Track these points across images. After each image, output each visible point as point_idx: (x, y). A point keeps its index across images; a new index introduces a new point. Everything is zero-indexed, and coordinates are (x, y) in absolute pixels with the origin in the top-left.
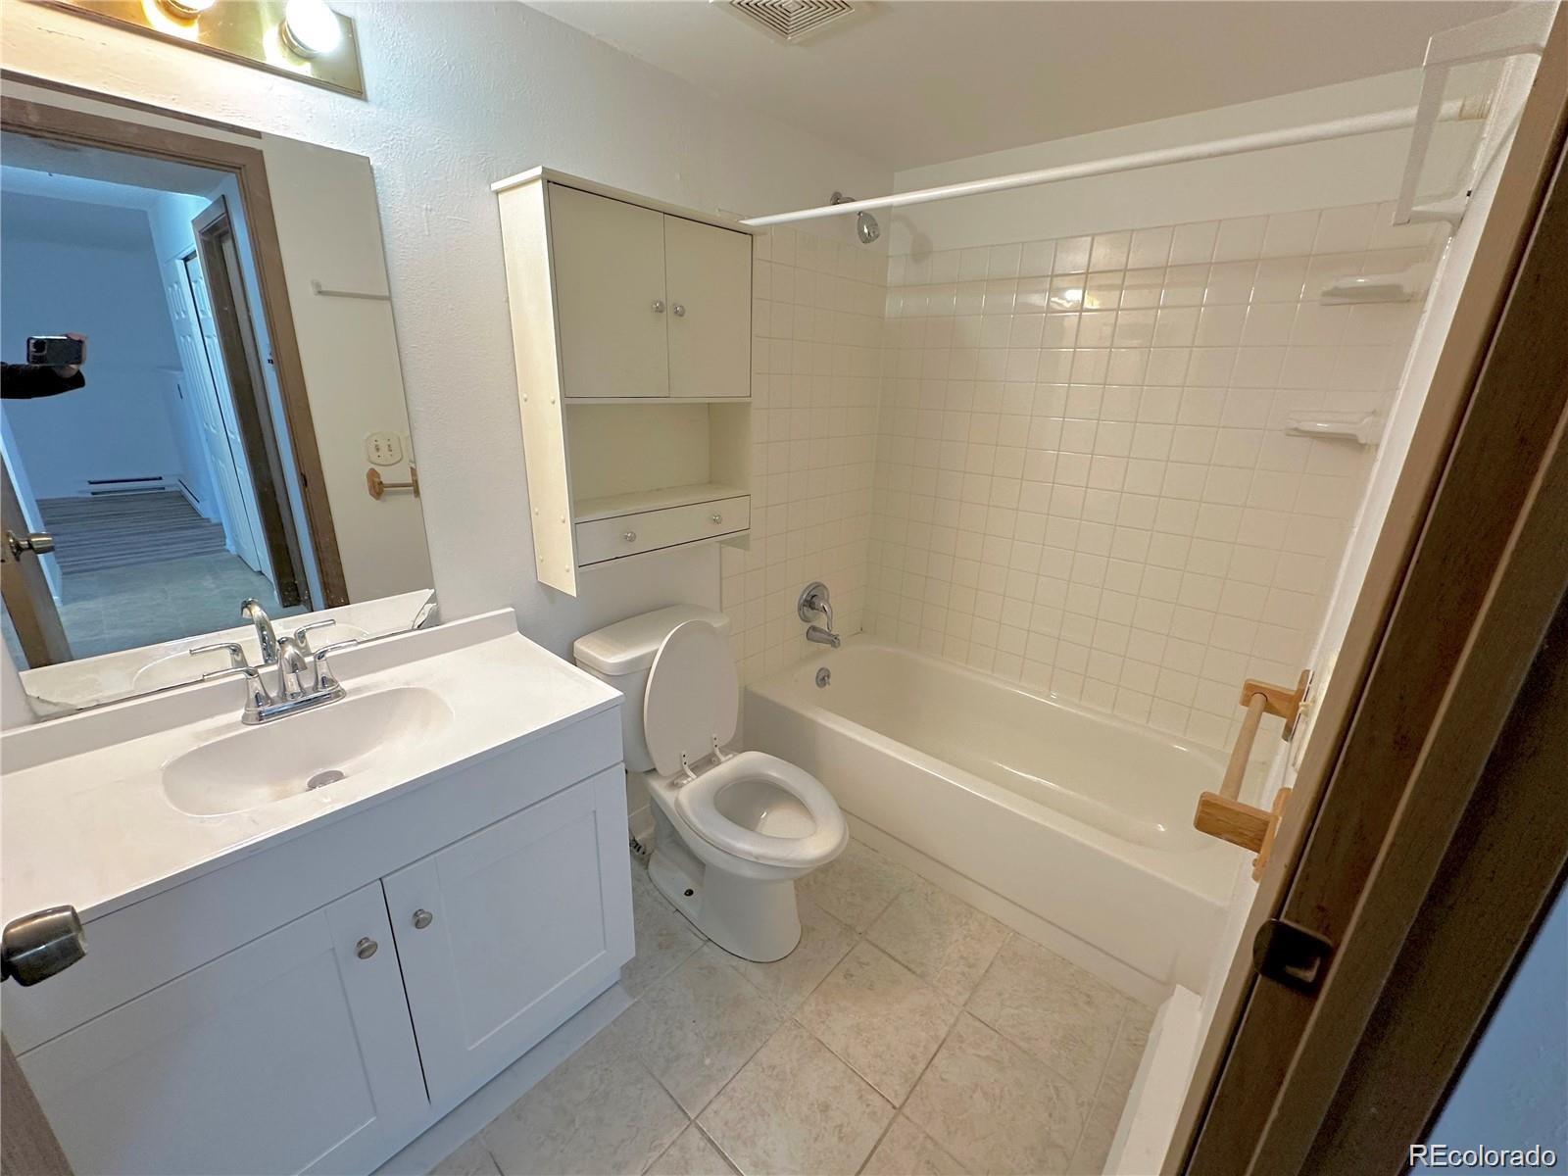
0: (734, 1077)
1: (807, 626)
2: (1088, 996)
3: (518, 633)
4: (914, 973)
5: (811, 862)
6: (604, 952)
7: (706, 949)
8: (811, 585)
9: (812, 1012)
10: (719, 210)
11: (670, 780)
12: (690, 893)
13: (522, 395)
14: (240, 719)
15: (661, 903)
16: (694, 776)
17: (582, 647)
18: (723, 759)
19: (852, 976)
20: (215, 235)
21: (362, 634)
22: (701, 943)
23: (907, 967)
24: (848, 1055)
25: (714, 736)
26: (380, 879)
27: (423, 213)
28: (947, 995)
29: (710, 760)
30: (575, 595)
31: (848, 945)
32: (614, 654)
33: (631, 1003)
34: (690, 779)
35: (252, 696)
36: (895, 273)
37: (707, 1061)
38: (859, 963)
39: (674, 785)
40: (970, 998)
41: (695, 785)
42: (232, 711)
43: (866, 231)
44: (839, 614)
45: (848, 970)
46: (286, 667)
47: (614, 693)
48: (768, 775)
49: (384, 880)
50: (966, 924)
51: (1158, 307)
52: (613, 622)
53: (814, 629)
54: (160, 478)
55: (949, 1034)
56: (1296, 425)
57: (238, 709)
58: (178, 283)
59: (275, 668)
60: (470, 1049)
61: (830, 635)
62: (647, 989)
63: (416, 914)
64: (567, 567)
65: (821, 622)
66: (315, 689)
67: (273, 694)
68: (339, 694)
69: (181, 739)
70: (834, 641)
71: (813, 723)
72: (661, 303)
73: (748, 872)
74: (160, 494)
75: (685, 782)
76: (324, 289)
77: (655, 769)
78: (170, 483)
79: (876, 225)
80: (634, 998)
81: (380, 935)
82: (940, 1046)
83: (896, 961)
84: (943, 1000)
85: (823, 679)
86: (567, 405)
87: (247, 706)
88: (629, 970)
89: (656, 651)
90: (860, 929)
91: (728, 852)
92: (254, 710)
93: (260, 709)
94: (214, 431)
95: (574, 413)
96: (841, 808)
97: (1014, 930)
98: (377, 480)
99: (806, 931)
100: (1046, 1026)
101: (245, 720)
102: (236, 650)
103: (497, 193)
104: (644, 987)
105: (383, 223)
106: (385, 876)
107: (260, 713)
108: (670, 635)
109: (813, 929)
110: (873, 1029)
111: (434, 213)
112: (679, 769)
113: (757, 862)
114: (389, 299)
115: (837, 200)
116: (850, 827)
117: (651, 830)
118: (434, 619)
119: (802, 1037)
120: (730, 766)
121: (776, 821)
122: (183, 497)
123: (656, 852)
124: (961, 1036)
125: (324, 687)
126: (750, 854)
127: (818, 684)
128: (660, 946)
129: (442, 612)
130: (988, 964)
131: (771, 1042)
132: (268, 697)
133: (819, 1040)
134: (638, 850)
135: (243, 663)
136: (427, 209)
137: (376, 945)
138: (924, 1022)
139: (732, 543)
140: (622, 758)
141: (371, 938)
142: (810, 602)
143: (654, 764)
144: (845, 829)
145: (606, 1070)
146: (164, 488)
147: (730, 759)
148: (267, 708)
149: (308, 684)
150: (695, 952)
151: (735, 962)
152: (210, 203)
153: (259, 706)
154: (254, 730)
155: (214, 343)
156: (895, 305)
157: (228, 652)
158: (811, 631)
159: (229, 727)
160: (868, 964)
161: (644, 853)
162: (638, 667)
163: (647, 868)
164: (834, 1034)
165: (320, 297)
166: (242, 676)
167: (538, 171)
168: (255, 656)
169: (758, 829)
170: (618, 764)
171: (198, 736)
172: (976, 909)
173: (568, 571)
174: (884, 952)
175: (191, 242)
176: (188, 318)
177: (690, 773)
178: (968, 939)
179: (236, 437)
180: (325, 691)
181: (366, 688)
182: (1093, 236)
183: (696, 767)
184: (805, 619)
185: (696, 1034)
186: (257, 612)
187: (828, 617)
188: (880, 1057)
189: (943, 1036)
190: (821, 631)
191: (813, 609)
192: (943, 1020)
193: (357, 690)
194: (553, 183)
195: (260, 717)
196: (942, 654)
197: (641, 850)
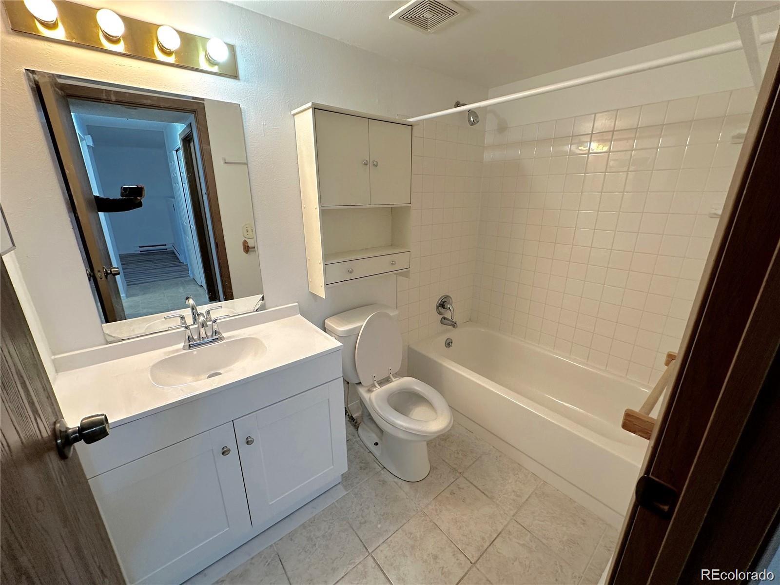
0: (392, 535)
1: (441, 317)
2: (584, 520)
3: (300, 315)
4: (487, 496)
5: (434, 433)
6: (332, 467)
7: (382, 472)
8: (443, 296)
9: (433, 509)
10: (398, 115)
11: (368, 388)
12: (376, 444)
13: (303, 206)
14: (182, 347)
15: (362, 448)
16: (379, 387)
17: (328, 322)
18: (394, 380)
19: (454, 494)
20: (187, 140)
21: (233, 312)
22: (380, 469)
23: (483, 493)
24: (449, 533)
25: (390, 368)
26: (233, 421)
27: (262, 126)
28: (504, 510)
29: (388, 380)
30: (324, 298)
31: (453, 478)
32: (342, 326)
33: (346, 493)
34: (377, 388)
35: (187, 337)
36: (489, 139)
37: (379, 526)
38: (459, 488)
39: (370, 391)
40: (516, 513)
41: (379, 390)
42: (179, 344)
43: (472, 119)
44: (456, 311)
45: (452, 491)
46: (200, 326)
47: (338, 344)
48: (414, 389)
49: (234, 421)
50: (517, 474)
51: (632, 150)
52: (344, 311)
53: (445, 318)
54: (165, 245)
55: (502, 530)
56: (715, 212)
57: (181, 343)
58: (173, 161)
59: (196, 326)
60: (271, 503)
61: (453, 322)
62: (353, 488)
63: (247, 438)
64: (321, 285)
65: (448, 315)
66: (212, 336)
67: (195, 337)
68: (222, 339)
69: (158, 355)
70: (454, 325)
71: (441, 365)
72: (366, 161)
73: (401, 435)
74: (165, 252)
75: (374, 389)
76: (227, 161)
77: (360, 383)
78: (169, 247)
79: (477, 116)
80: (347, 491)
81: (232, 446)
82: (498, 536)
83: (478, 489)
84: (502, 512)
85: (449, 344)
86: (322, 210)
87: (185, 342)
88: (345, 477)
89: (362, 325)
90: (460, 471)
91: (393, 425)
92: (188, 344)
93: (190, 343)
94: (185, 224)
95: (324, 213)
96: (449, 406)
97: (543, 481)
98: (247, 245)
99: (432, 469)
100: (557, 533)
101: (184, 348)
102: (182, 318)
103: (294, 115)
104: (352, 486)
105: (245, 132)
106: (235, 420)
107: (190, 345)
108: (369, 317)
109: (436, 469)
110: (463, 521)
111: (266, 126)
112: (372, 383)
113: (406, 431)
114: (246, 164)
115: (458, 105)
116: (454, 417)
117: (360, 413)
118: (263, 308)
119: (426, 520)
120: (397, 383)
121: (419, 412)
122: (174, 253)
123: (362, 423)
124: (510, 532)
125: (216, 335)
126: (402, 426)
127: (446, 346)
128: (361, 468)
129: (266, 304)
130: (528, 496)
131: (411, 521)
132: (193, 338)
133: (435, 524)
134: (353, 421)
135: (185, 323)
136: (263, 125)
137: (229, 450)
138: (490, 522)
139: (401, 274)
140: (342, 375)
141: (228, 447)
142: (442, 305)
143: (360, 380)
144: (451, 417)
145: (332, 523)
146: (166, 249)
147: (397, 380)
148: (192, 343)
149: (209, 334)
150: (377, 473)
151: (396, 480)
152: (186, 126)
153: (189, 342)
154: (187, 353)
155: (186, 186)
156: (489, 156)
157: (179, 318)
158: (443, 320)
159: (177, 351)
160: (463, 489)
161: (356, 423)
162: (353, 333)
163: (357, 430)
164: (443, 521)
165: (226, 165)
166: (183, 329)
167: (310, 104)
168: (189, 321)
169: (410, 416)
170: (340, 377)
171: (165, 353)
172: (523, 467)
173: (322, 286)
174: (472, 483)
175: (179, 144)
176: (177, 176)
177: (377, 385)
178: (517, 482)
179: (193, 227)
180: (216, 337)
181: (233, 337)
182: (595, 114)
183: (380, 383)
184: (440, 313)
185: (375, 512)
186: (191, 302)
187: (451, 313)
188: (466, 536)
189: (500, 530)
190: (448, 320)
191: (444, 308)
192: (501, 522)
193: (229, 337)
194: (316, 109)
195: (190, 346)
196: (512, 334)
197: (355, 422)
